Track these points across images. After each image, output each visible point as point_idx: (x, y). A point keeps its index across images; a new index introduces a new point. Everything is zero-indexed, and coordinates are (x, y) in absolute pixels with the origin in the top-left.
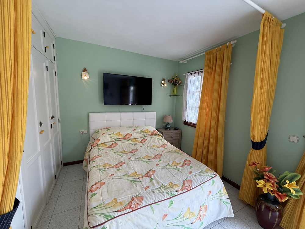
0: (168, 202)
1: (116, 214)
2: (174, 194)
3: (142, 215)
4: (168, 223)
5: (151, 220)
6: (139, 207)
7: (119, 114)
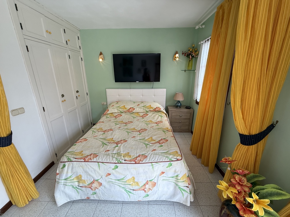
0: (113, 166)
1: (74, 160)
2: (121, 162)
3: (90, 166)
4: (110, 180)
5: (97, 173)
6: (90, 161)
7: (129, 90)
